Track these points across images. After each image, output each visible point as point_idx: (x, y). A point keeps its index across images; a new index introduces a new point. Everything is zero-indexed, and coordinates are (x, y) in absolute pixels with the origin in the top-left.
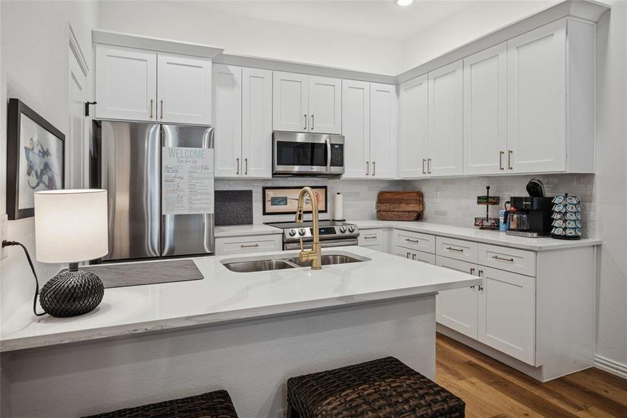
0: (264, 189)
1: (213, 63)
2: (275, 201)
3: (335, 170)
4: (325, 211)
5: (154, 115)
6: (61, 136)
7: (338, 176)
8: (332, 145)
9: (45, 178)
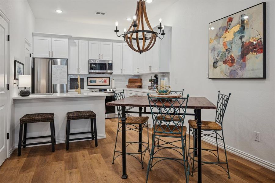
0: (88, 78)
1: (69, 39)
2: (91, 82)
3: (109, 71)
4: (109, 85)
5: (50, 56)
6: (23, 65)
7: (111, 73)
8: (108, 64)
9: (20, 73)
